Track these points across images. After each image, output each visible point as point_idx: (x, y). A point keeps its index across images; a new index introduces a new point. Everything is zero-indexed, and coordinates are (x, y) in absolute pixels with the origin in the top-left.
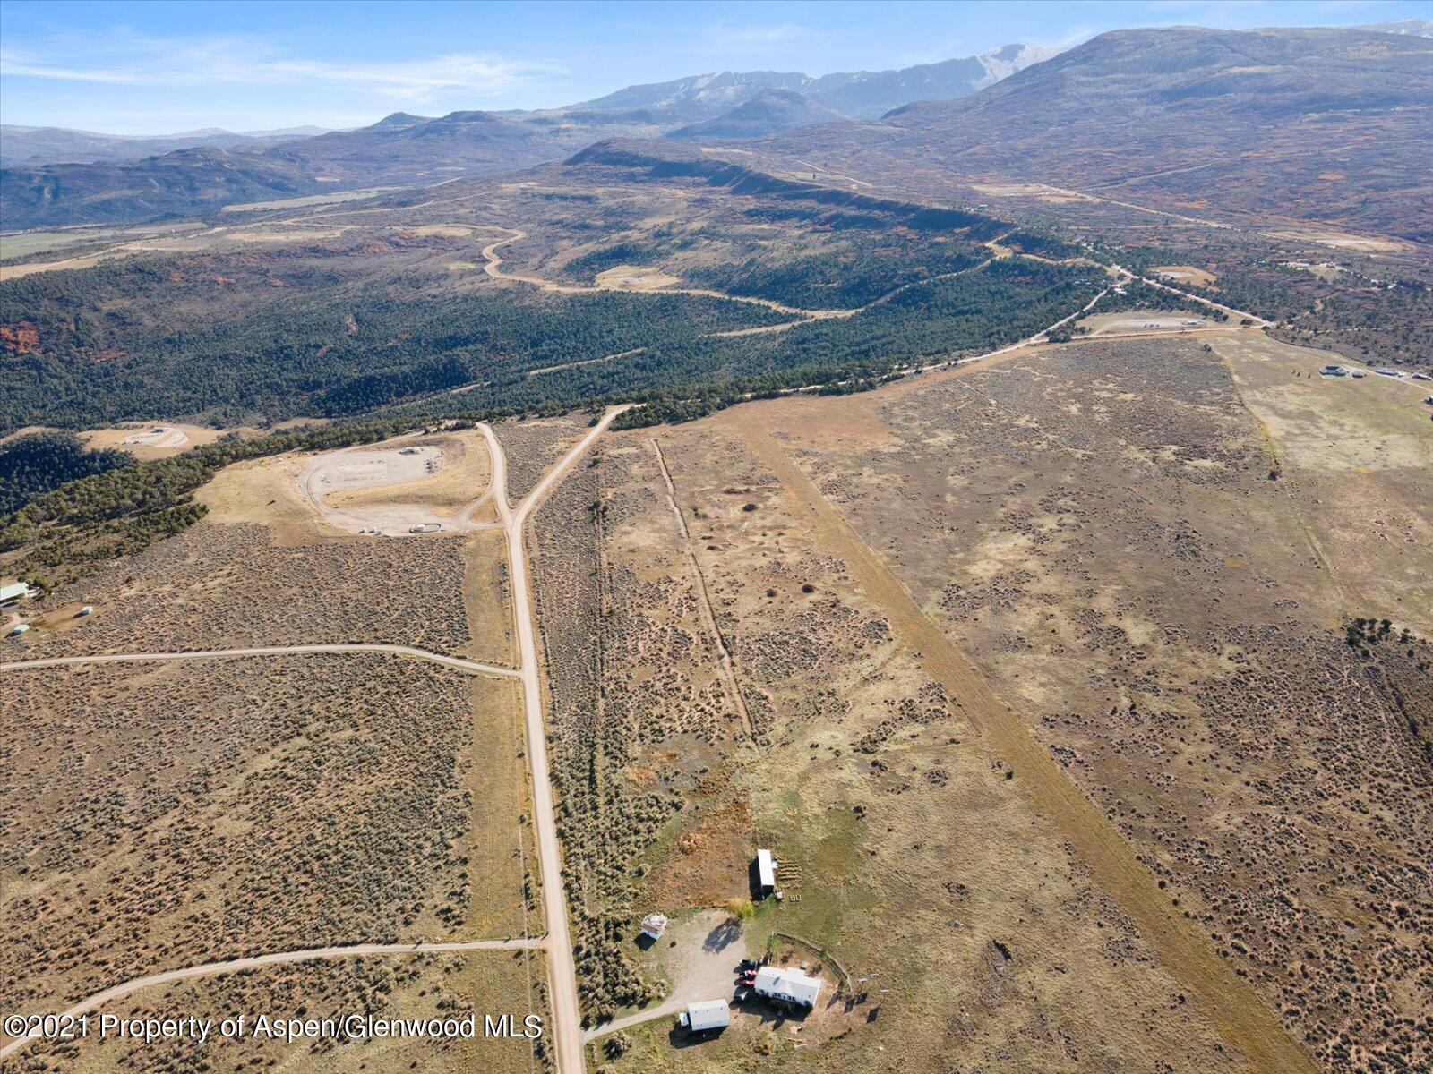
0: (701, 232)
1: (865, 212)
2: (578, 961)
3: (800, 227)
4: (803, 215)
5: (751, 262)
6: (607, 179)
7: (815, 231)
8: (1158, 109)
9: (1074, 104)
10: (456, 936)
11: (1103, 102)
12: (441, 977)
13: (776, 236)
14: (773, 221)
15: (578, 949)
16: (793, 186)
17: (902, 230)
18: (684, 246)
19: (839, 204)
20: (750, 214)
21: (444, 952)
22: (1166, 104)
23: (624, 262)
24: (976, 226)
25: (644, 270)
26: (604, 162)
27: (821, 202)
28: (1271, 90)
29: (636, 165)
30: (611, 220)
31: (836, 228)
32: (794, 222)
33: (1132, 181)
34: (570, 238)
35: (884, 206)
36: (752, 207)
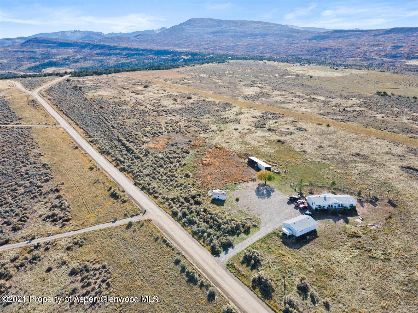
0: (81, 58)
1: (137, 52)
2: (179, 220)
3: (116, 57)
4: (117, 54)
5: (102, 65)
6: (39, 47)
7: (122, 58)
8: (211, 36)
9: (188, 34)
10: (67, 228)
11: (196, 34)
12: (65, 255)
13: (109, 59)
14: (106, 56)
15: (174, 214)
16: (111, 47)
17: (151, 56)
18: (75, 62)
19: (128, 50)
20: (97, 54)
21: (60, 239)
22: (213, 35)
23: (52, 66)
24: (174, 54)
25: (61, 68)
26: (38, 43)
27: (121, 50)
28: (237, 32)
29: (50, 44)
30: (44, 56)
31: (129, 57)
32: (114, 56)
33: (211, 49)
34: (27, 61)
35: (143, 50)
36: (98, 52)
